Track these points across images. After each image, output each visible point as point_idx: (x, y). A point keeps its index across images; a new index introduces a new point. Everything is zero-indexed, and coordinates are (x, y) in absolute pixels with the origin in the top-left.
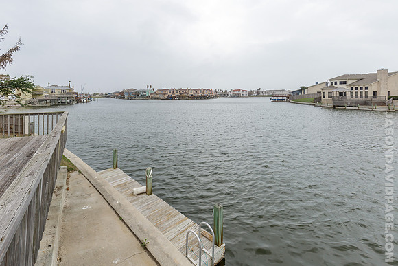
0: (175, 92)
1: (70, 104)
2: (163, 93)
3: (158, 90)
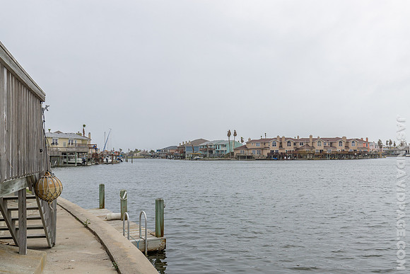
0: (285, 145)
1: (83, 164)
2: (260, 146)
3: (250, 142)
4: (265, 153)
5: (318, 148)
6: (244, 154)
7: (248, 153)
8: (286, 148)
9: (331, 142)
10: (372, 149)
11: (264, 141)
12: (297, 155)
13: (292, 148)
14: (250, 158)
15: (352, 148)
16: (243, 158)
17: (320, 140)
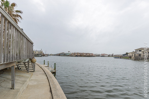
1: (41, 56)
2: (74, 54)
3: (72, 53)
4: (75, 55)
5: (84, 55)
7: (72, 55)
8: (79, 55)
9: (87, 54)
10: (94, 55)
12: (81, 56)
13: (80, 55)
14: (72, 56)
15: (90, 55)
17: (85, 53)
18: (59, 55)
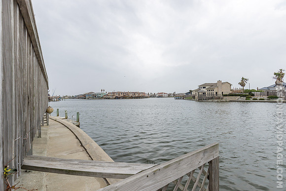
0: (120, 94)
2: (112, 94)
3: (109, 93)
4: (114, 97)
5: (130, 95)
6: (107, 97)
7: (109, 97)
9: (134, 93)
10: (146, 95)
11: (114, 93)
12: (124, 97)
15: (140, 95)
16: (107, 98)
18: (84, 97)
